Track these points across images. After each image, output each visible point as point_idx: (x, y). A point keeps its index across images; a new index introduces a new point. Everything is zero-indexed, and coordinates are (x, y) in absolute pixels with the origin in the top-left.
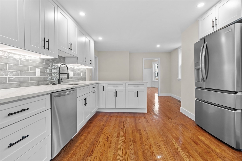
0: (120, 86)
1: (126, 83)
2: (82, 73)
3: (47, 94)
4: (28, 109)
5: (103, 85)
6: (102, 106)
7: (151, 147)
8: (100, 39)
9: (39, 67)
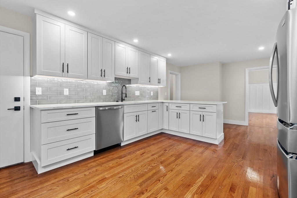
0: (184, 107)
1: (190, 104)
2: (152, 93)
3: (94, 107)
4: (78, 114)
5: (167, 104)
6: (166, 127)
7: (171, 171)
8: (169, 55)
9: (105, 89)
